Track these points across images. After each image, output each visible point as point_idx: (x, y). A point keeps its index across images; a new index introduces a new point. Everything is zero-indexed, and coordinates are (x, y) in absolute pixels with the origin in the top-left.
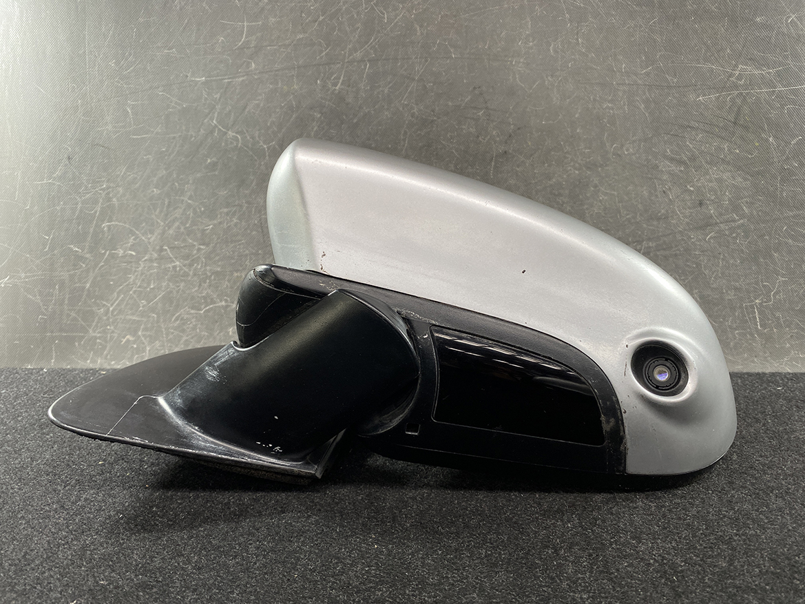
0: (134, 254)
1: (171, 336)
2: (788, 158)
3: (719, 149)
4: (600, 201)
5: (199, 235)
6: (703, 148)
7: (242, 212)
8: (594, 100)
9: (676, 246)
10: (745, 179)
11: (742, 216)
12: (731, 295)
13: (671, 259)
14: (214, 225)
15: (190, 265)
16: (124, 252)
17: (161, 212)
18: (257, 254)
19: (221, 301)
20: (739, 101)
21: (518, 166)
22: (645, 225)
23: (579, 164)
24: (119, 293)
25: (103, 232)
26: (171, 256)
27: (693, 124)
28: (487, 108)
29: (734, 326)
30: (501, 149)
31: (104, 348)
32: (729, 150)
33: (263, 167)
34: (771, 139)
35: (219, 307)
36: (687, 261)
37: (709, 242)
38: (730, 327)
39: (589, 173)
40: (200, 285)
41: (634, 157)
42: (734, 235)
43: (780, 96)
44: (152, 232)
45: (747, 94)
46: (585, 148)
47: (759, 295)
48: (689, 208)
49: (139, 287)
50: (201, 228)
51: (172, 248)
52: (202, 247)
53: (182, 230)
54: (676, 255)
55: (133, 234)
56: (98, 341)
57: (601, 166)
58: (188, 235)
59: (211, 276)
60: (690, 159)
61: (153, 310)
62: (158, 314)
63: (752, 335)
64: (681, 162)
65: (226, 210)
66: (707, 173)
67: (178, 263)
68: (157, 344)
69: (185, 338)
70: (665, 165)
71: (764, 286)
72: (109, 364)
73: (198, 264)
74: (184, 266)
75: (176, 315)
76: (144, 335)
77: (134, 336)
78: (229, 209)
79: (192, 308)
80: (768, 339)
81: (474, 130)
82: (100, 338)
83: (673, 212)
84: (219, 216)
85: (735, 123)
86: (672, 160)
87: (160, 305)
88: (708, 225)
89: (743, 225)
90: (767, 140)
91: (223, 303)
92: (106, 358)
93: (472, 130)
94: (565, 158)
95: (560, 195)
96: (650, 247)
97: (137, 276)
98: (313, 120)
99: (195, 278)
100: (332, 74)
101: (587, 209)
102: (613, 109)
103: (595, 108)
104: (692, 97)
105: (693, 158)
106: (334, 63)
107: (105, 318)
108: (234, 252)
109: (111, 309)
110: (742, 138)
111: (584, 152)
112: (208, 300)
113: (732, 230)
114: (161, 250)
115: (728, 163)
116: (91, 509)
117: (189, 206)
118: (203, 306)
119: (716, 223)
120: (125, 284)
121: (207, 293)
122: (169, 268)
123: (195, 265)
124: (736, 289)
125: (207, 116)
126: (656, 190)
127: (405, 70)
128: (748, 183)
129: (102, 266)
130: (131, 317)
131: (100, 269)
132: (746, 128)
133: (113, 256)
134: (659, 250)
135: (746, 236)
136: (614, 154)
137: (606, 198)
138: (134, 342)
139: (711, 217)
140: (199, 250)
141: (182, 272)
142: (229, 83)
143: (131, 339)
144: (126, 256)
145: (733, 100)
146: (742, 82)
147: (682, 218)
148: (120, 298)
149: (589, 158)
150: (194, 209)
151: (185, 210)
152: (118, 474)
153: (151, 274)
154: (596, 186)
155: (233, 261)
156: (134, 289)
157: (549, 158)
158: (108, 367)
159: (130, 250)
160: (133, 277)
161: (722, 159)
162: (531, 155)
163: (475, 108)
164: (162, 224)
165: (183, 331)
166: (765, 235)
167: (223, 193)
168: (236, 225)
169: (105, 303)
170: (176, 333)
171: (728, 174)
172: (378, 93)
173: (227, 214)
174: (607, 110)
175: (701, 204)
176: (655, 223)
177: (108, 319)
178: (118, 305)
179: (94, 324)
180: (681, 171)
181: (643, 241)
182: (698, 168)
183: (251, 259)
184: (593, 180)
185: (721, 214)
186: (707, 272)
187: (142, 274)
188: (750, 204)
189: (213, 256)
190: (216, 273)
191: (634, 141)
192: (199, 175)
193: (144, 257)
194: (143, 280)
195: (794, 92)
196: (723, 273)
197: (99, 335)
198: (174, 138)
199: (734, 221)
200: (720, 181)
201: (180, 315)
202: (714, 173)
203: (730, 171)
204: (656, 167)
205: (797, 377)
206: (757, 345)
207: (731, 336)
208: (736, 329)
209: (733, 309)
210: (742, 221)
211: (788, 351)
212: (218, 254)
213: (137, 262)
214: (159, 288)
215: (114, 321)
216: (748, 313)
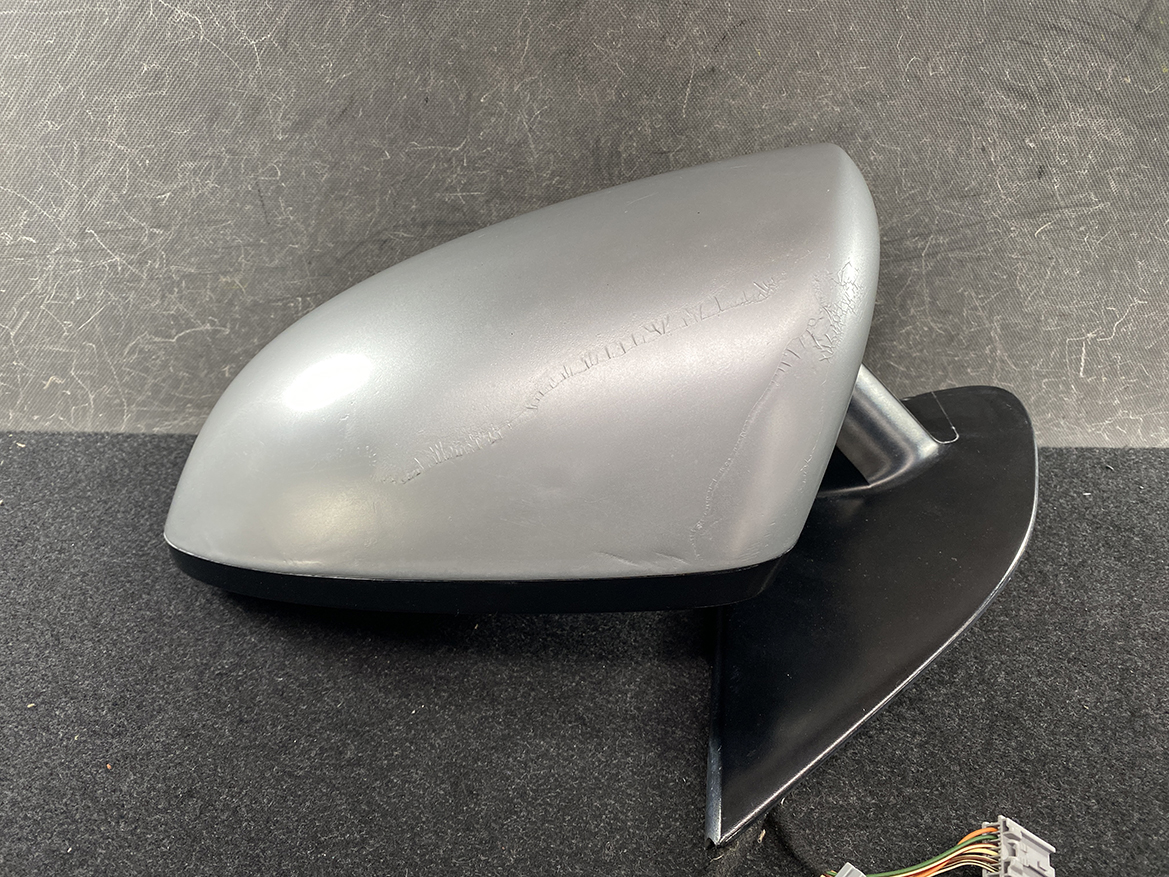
0: (33, 241)
1: (127, 378)
3: (1098, 74)
5: (148, 210)
6: (1069, 69)
7: (222, 170)
9: (982, 244)
10: (1128, 132)
11: (1105, 197)
12: (1052, 326)
13: (969, 265)
14: (174, 192)
15: (141, 263)
16: (15, 238)
17: (69, 165)
18: (256, 245)
19: (203, 323)
21: (734, 97)
22: (938, 208)
23: (843, 93)
24: (21, 308)
26: (104, 246)
27: (1065, 22)
30: (706, 62)
32: (1114, 78)
33: (253, 85)
35: (202, 332)
36: (996, 268)
37: (1038, 238)
38: (1037, 373)
39: (858, 110)
40: (163, 297)
41: (943, 82)
42: (1082, 228)
44: (59, 203)
47: (1096, 326)
48: (1020, 179)
49: (55, 298)
50: (150, 196)
51: (102, 232)
52: (157, 231)
53: (115, 200)
54: (979, 259)
55: (25, 205)
56: (1, 384)
58: (129, 210)
59: (180, 282)
60: (1041, 89)
61: (88, 336)
62: (99, 347)
63: (1067, 385)
64: (1023, 95)
65: (191, 165)
66: (1065, 118)
67: (117, 259)
68: (106, 390)
69: (151, 381)
70: (1000, 101)
71: (1107, 312)
73: (155, 261)
74: (131, 263)
75: (130, 345)
76: (80, 376)
77: (63, 377)
78: (198, 164)
79: (156, 334)
80: (1089, 391)
82: (3, 379)
83: (991, 185)
84: (180, 176)
85: (1138, 27)
86: (1010, 89)
87: (98, 328)
88: (1042, 210)
89: (1101, 211)
91: (208, 326)
92: (21, 409)
93: (654, 24)
94: (821, 81)
97: (47, 279)
99: (153, 285)
105: (1048, 89)
107: (5, 348)
108: (215, 241)
109: (12, 334)
110: (1143, 57)
111: (856, 71)
112: (181, 321)
113: (1081, 220)
114: (83, 235)
115: (1107, 101)
117: (121, 155)
118: (174, 332)
119: (1059, 208)
120: (28, 293)
121: (178, 310)
122: (104, 266)
123: (150, 262)
124: (1063, 315)
126: (969, 146)
128: (1131, 139)
130: (51, 347)
132: (1154, 37)
134: (953, 250)
136: (908, 76)
138: (66, 387)
139: (1053, 196)
140: (152, 236)
141: (127, 274)
143: (60, 381)
144: (19, 244)
147: (1003, 197)
148: (24, 317)
149: (863, 83)
150: (132, 162)
151: (113, 161)
153: (72, 278)
155: (215, 257)
156: (46, 302)
157: (791, 81)
159: (25, 235)
160: (40, 283)
161: (1099, 94)
162: (761, 75)
164: (75, 188)
165: (146, 370)
167: (182, 131)
168: (213, 192)
170: (134, 373)
173: (195, 172)
175: (1041, 173)
176: (956, 204)
177: (11, 350)
178: (24, 327)
181: (929, 235)
182: (1051, 108)
183: (247, 253)
184: (864, 124)
185: (1070, 192)
186: (1022, 288)
187: (56, 277)
188: (1123, 177)
189: (178, 246)
190: (188, 276)
191: (949, 52)
193: (52, 248)
194: (60, 287)
196: (1047, 291)
198: (68, 18)
199: (1088, 205)
200: (1083, 132)
201: (136, 345)
202: (1078, 118)
203: (1106, 117)
204: (978, 103)
205: (1118, 460)
206: (1070, 401)
207: (1034, 386)
208: (1045, 377)
209: (1049, 346)
210: (1101, 205)
211: (1114, 410)
212: (187, 245)
213: (43, 254)
214: (92, 301)
215: (22, 356)
216: (1070, 352)
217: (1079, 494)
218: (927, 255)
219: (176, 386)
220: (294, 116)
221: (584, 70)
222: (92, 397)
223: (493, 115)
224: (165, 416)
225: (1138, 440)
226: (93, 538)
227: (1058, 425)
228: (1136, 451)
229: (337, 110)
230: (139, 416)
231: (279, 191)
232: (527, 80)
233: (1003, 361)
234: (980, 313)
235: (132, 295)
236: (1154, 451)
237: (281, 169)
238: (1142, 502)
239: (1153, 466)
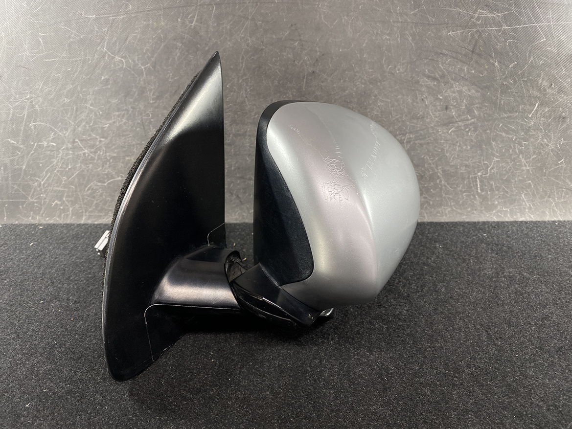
0: (55, 145)
1: (86, 201)
2: (506, 77)
3: (461, 70)
4: (379, 106)
5: (100, 131)
6: (450, 69)
7: (128, 115)
8: (377, 33)
9: (429, 137)
10: (477, 91)
11: (473, 117)
12: (463, 170)
13: (425, 146)
14: (110, 124)
15: (95, 152)
16: (48, 144)
17: (71, 115)
19: (118, 177)
20: (476, 36)
21: (322, 82)
22: (408, 123)
23: (364, 80)
24: (47, 172)
25: (30, 129)
26: (81, 146)
27: (444, 51)
28: (300, 40)
29: (463, 190)
30: (311, 69)
31: (40, 209)
32: (468, 71)
33: (142, 83)
34: (496, 64)
35: (118, 181)
36: (435, 147)
37: (451, 134)
38: (461, 191)
39: (371, 86)
40: (103, 166)
41: (403, 75)
42: (467, 130)
43: (504, 32)
44: (66, 130)
45: (482, 31)
46: (369, 69)
47: (481, 170)
48: (439, 111)
49: (61, 167)
50: (101, 126)
51: (81, 141)
52: (102, 139)
53: (87, 128)
54: (428, 143)
55: (53, 131)
56: (35, 204)
57: (380, 81)
58: (92, 131)
59: (110, 160)
60: (441, 77)
61: (72, 183)
62: (76, 187)
63: (474, 196)
64: (435, 79)
66: (452, 87)
67: (86, 151)
68: (77, 206)
69: (95, 202)
70: (425, 81)
71: (484, 164)
72: (45, 220)
73: (101, 152)
74: (91, 153)
75: (88, 187)
76: (67, 201)
77: (60, 201)
78: (119, 113)
79: (99, 182)
80: (484, 198)
81: (292, 56)
82: (36, 203)
83: (428, 113)
84: (113, 118)
85: (473, 52)
86: (429, 77)
87: (76, 180)
88: (450, 123)
89: (473, 123)
90: (493, 64)
91: (120, 178)
92: (42, 215)
93: (290, 56)
94: (355, 75)
95: (351, 102)
96: (410, 138)
97: (58, 160)
98: (177, 48)
99: (99, 161)
100: (189, 14)
101: (369, 112)
102: (390, 40)
103: (377, 40)
104: (444, 33)
105: (443, 76)
106: (189, 6)
107: (39, 189)
108: (125, 142)
109: (42, 183)
110: (477, 62)
111: (369, 72)
112: (109, 176)
113: (466, 126)
114: (74, 142)
115: (467, 80)
116: (36, 337)
117: (91, 111)
118: (106, 180)
119: (456, 122)
120: (50, 166)
121: (108, 171)
122: (81, 154)
123: (99, 152)
124: (466, 166)
125: (99, 45)
126: (417, 99)
127: (242, 12)
128: (479, 94)
129: (33, 153)
130: (56, 188)
131: (31, 155)
132: (480, 55)
133: (40, 146)
134: (417, 140)
135: (475, 130)
136: (389, 73)
137: (382, 104)
138: (61, 205)
139: (453, 117)
140: (101, 141)
141: (90, 157)
142: (113, 20)
143: (59, 203)
144: (49, 146)
145: (472, 35)
146: (479, 23)
147: (434, 118)
148: (48, 176)
149: (372, 76)
150: (95, 113)
151: (88, 113)
152: (53, 310)
153: (68, 159)
154: (376, 96)
155: (125, 149)
156: (57, 169)
157: (344, 76)
158: (45, 222)
159: (52, 142)
160: (56, 161)
161: (463, 77)
162: (332, 74)
163: (292, 40)
164: (73, 123)
165: (94, 197)
166: (487, 130)
167: (115, 101)
168: (125, 124)
169: (37, 179)
170: (89, 199)
171: (466, 88)
172: (223, 28)
173: (119, 116)
174: (386, 41)
175: (447, 108)
176: (415, 121)
177: (41, 190)
178: (47, 180)
179: (31, 193)
180: (434, 85)
181: (406, 134)
182: (446, 83)
183: (137, 148)
184: (374, 92)
185: (459, 115)
186: (448, 155)
187: (62, 159)
188: (479, 109)
189: (110, 145)
190: (114, 158)
191: (403, 64)
192: (96, 88)
193: (62, 147)
194: (63, 163)
195: (515, 30)
196: (458, 155)
197: (35, 201)
198: (76, 61)
199: (468, 120)
200: (460, 92)
201: (91, 186)
202: (457, 87)
203: (468, 85)
204: (417, 82)
205: (499, 225)
206: (477, 202)
207: (460, 196)
208: (464, 192)
209: (463, 179)
210: (473, 120)
211: (496, 207)
212: (114, 145)
213: (58, 150)
214: (75, 168)
215: (45, 191)
216: (473, 182)
217: (482, 235)
218: (407, 142)
219: (105, 204)
220: (157, 94)
221: (265, 73)
222: (71, 209)
223: (232, 92)
224: (100, 217)
225: (508, 218)
226: (69, 254)
227: (473, 213)
228: (507, 222)
229: (173, 91)
230: (90, 217)
231: (150, 122)
232: (244, 78)
233: (445, 186)
234: (432, 166)
235: (91, 166)
236: (516, 222)
237: (152, 114)
238: (508, 237)
239: (514, 226)
